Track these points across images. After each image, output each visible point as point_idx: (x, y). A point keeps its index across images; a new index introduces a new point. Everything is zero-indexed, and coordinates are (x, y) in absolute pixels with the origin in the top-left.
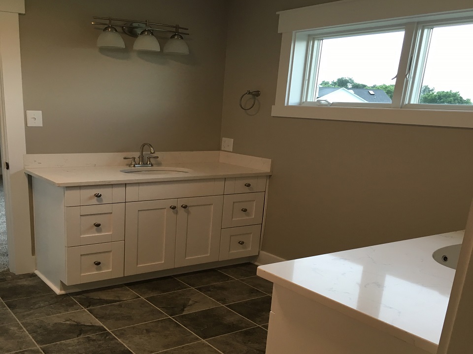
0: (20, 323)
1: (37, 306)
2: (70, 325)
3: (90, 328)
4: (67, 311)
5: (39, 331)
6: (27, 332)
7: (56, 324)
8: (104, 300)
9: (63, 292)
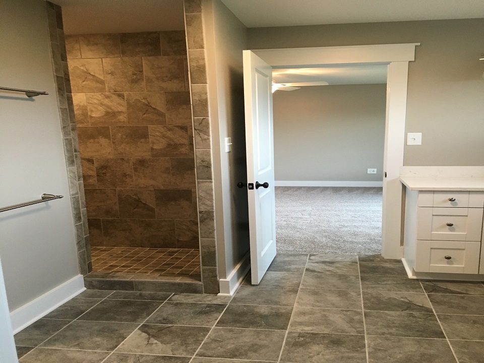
0: (361, 291)
1: (385, 283)
2: (403, 302)
3: (418, 307)
4: (409, 291)
5: (372, 300)
6: (362, 299)
7: (390, 298)
8: (450, 290)
9: (415, 277)
